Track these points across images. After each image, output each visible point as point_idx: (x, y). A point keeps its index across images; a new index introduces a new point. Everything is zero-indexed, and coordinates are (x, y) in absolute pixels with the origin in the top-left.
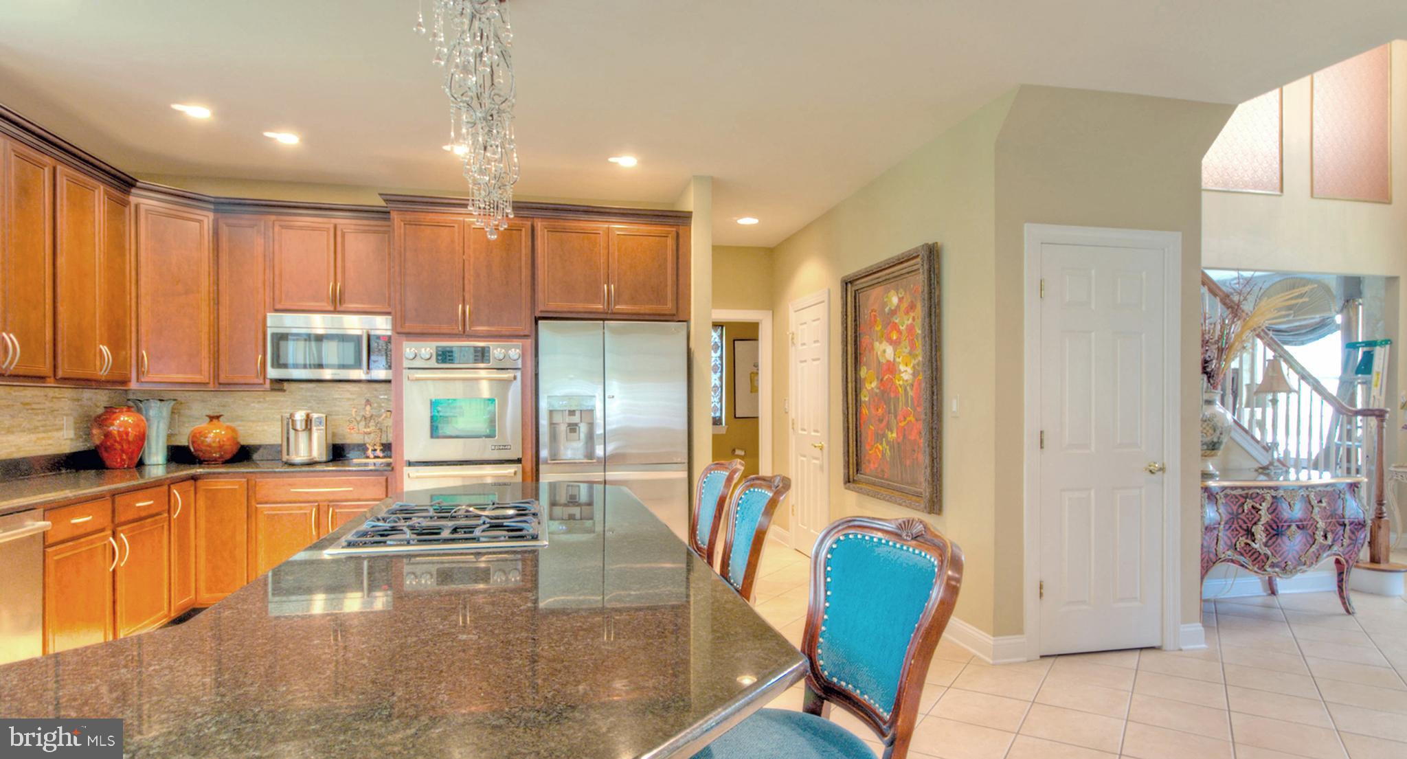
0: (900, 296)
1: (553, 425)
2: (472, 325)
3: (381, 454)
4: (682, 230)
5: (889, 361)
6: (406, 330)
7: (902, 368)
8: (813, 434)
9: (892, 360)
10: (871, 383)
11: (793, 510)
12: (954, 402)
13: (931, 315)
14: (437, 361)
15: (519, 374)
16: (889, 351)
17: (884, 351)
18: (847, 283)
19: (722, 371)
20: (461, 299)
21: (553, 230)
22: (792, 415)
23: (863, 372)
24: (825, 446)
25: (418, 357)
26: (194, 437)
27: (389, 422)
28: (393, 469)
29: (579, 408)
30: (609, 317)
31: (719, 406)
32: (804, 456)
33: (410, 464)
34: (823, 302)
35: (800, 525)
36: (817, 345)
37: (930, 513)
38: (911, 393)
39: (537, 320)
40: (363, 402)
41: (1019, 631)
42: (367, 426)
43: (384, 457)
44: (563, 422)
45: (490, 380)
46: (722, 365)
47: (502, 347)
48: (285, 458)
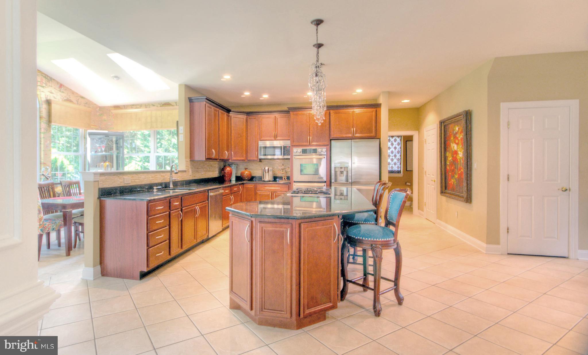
0: (459, 127)
1: (336, 172)
2: (312, 143)
3: (286, 180)
4: (378, 109)
5: (455, 150)
6: (294, 145)
7: (459, 153)
8: (432, 176)
9: (456, 150)
10: (450, 158)
11: (425, 204)
12: (475, 164)
13: (467, 135)
14: (302, 153)
15: (325, 156)
16: (455, 146)
17: (454, 147)
18: (441, 123)
19: (401, 153)
20: (309, 135)
21: (336, 113)
22: (425, 169)
23: (448, 154)
24: (436, 180)
25: (297, 152)
26: (242, 173)
27: (289, 170)
28: (290, 183)
29: (344, 167)
30: (353, 138)
31: (400, 166)
32: (429, 184)
33: (295, 182)
34: (435, 128)
35: (427, 209)
36: (434, 144)
37: (466, 202)
38: (462, 162)
39: (331, 140)
40: (282, 165)
41: (498, 243)
42: (283, 171)
43: (287, 180)
44: (338, 170)
45: (316, 158)
46: (401, 150)
47: (320, 148)
48: (263, 180)
